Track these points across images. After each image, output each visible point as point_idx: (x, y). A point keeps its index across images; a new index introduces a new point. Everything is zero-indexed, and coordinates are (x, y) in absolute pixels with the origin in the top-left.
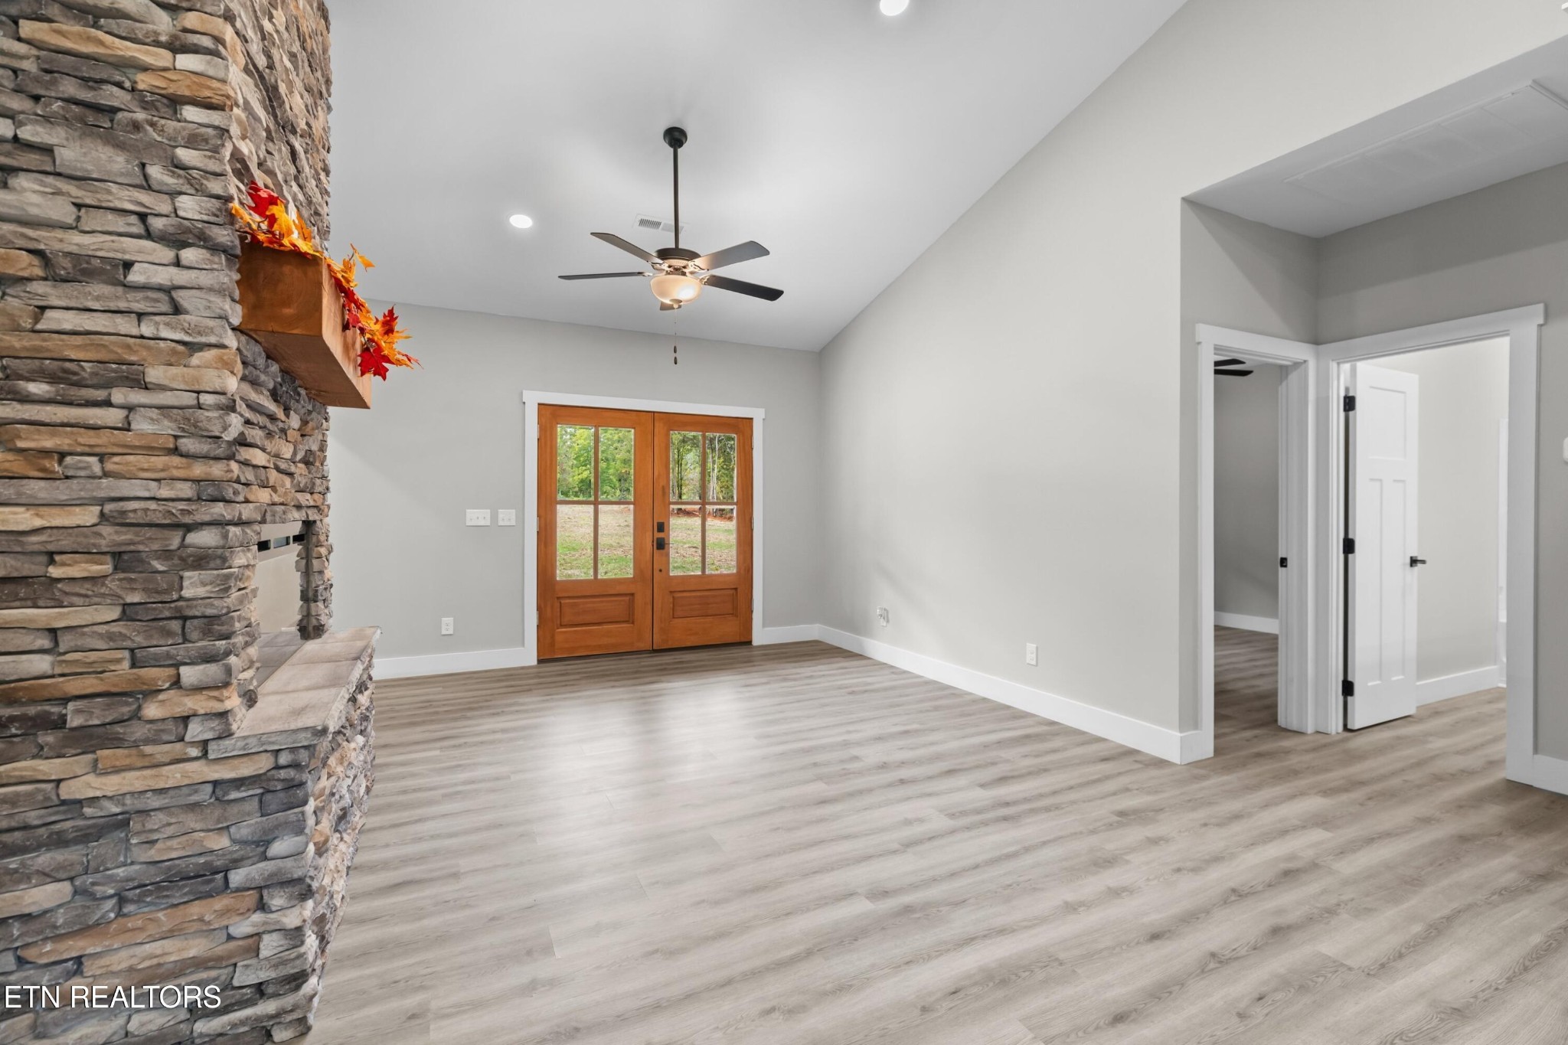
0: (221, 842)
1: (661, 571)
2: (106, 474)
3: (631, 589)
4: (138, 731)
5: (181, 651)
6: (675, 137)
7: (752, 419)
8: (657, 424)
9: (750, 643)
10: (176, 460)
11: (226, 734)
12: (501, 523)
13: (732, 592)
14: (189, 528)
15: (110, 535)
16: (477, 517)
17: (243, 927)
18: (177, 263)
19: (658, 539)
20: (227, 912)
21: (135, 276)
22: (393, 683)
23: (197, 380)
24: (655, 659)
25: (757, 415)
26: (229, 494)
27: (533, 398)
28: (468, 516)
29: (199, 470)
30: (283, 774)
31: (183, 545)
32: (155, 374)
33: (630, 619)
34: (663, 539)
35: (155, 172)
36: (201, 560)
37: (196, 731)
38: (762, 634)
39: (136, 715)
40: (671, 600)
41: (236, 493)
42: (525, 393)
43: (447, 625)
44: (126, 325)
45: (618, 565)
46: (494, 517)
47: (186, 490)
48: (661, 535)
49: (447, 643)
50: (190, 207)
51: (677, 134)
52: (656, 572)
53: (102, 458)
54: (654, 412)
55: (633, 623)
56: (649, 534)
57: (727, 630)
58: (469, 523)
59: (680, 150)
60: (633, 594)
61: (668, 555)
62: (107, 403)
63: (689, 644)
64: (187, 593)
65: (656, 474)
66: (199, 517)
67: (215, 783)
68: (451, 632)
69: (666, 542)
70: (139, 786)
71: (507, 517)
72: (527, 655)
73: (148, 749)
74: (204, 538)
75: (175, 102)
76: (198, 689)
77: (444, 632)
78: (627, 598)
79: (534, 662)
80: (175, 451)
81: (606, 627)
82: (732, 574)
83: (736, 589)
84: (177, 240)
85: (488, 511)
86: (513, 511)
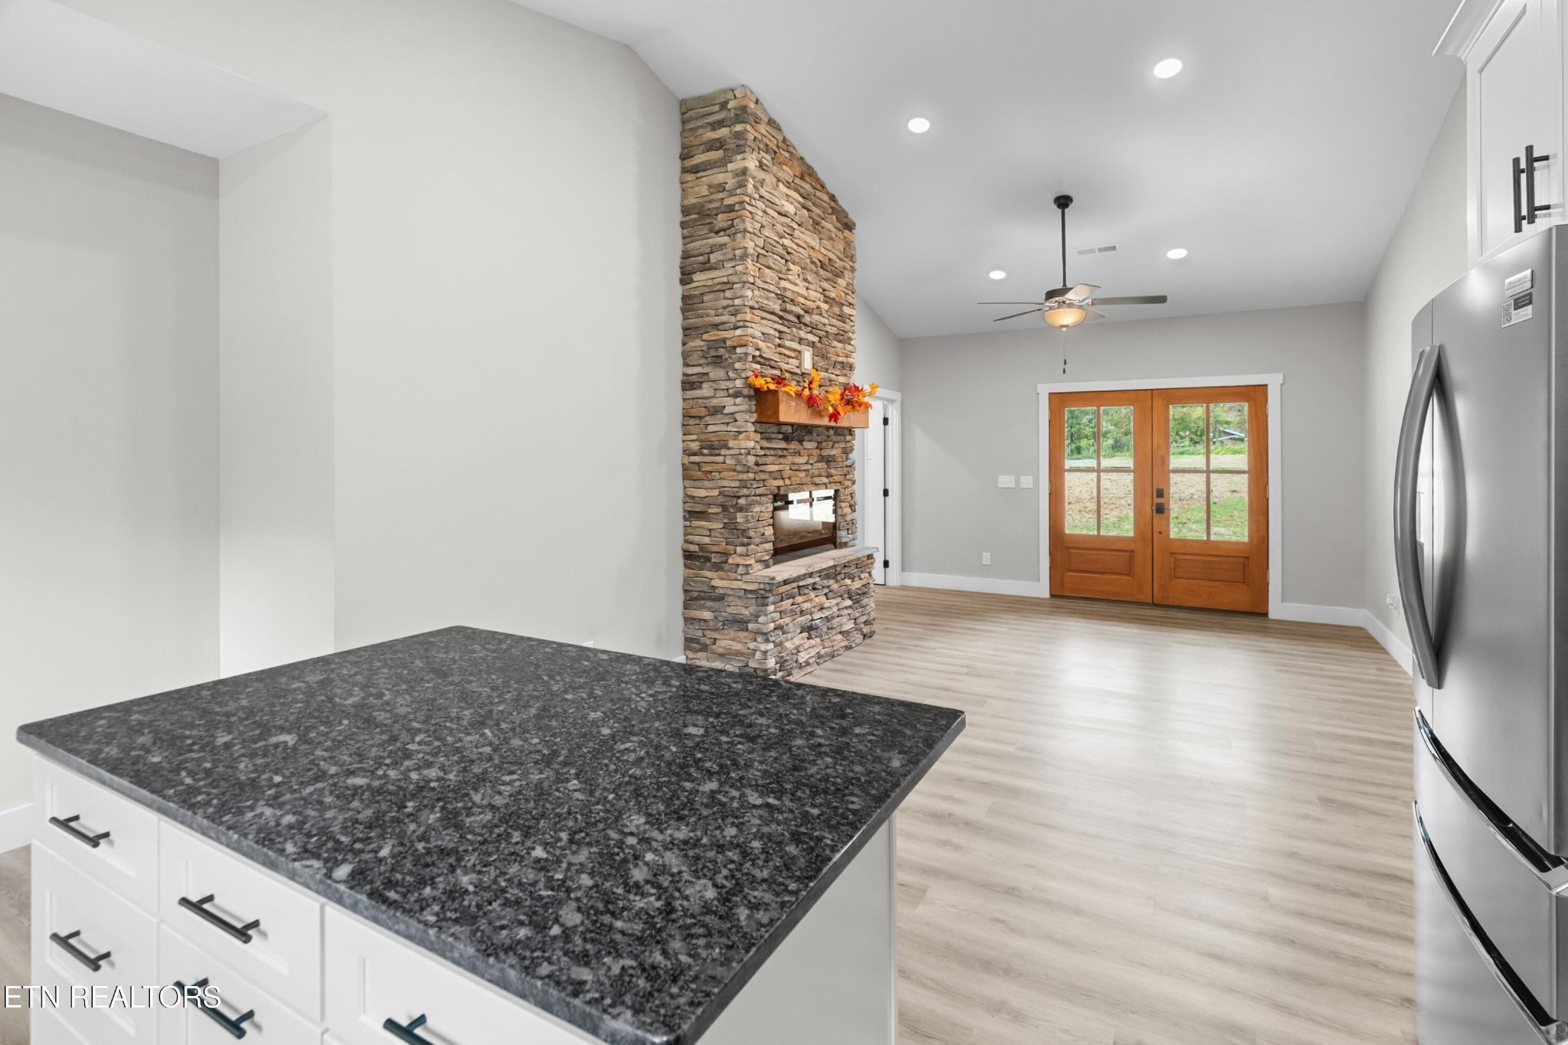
0: (746, 612)
1: (1160, 533)
2: (721, 479)
3: (1132, 547)
4: (727, 567)
5: (737, 541)
6: (1063, 202)
7: (1266, 385)
8: (1155, 401)
9: (1266, 615)
10: (735, 473)
11: (748, 573)
12: (1022, 486)
13: (1242, 560)
14: (739, 497)
15: (721, 499)
16: (1006, 481)
17: (752, 645)
18: (735, 404)
19: (1157, 504)
20: (746, 637)
21: (725, 411)
23: (739, 445)
24: (1153, 611)
25: (1274, 381)
26: (749, 485)
27: (1044, 390)
28: (1000, 481)
29: (741, 476)
30: (761, 592)
31: (737, 504)
32: (731, 444)
33: (1130, 572)
34: (1163, 504)
35: (731, 374)
36: (741, 509)
37: (741, 570)
38: (1278, 609)
39: (726, 562)
40: (1173, 560)
41: (751, 484)
42: (1039, 386)
43: (986, 558)
44: (724, 428)
45: (1121, 523)
46: (1018, 481)
47: (737, 484)
48: (1160, 500)
49: (985, 571)
50: (739, 383)
51: (1062, 201)
52: (1156, 534)
53: (720, 472)
54: (1152, 390)
55: (1133, 576)
56: (1149, 499)
57: (1238, 597)
58: (1000, 486)
59: (1066, 210)
60: (1133, 551)
61: (1168, 519)
62: (719, 455)
63: (1191, 604)
64: (738, 521)
65: (1155, 445)
66: (741, 494)
67: (745, 590)
68: (988, 563)
69: (1166, 506)
70: (727, 586)
71: (1027, 481)
72: (1041, 589)
73: (729, 574)
74: (742, 501)
75: (735, 348)
76: (741, 555)
77: (984, 563)
78: (1128, 554)
79: (1047, 595)
80: (735, 470)
81: (1108, 576)
82: (1243, 543)
83: (1247, 558)
84: (736, 395)
85: (1013, 477)
86: (1031, 477)
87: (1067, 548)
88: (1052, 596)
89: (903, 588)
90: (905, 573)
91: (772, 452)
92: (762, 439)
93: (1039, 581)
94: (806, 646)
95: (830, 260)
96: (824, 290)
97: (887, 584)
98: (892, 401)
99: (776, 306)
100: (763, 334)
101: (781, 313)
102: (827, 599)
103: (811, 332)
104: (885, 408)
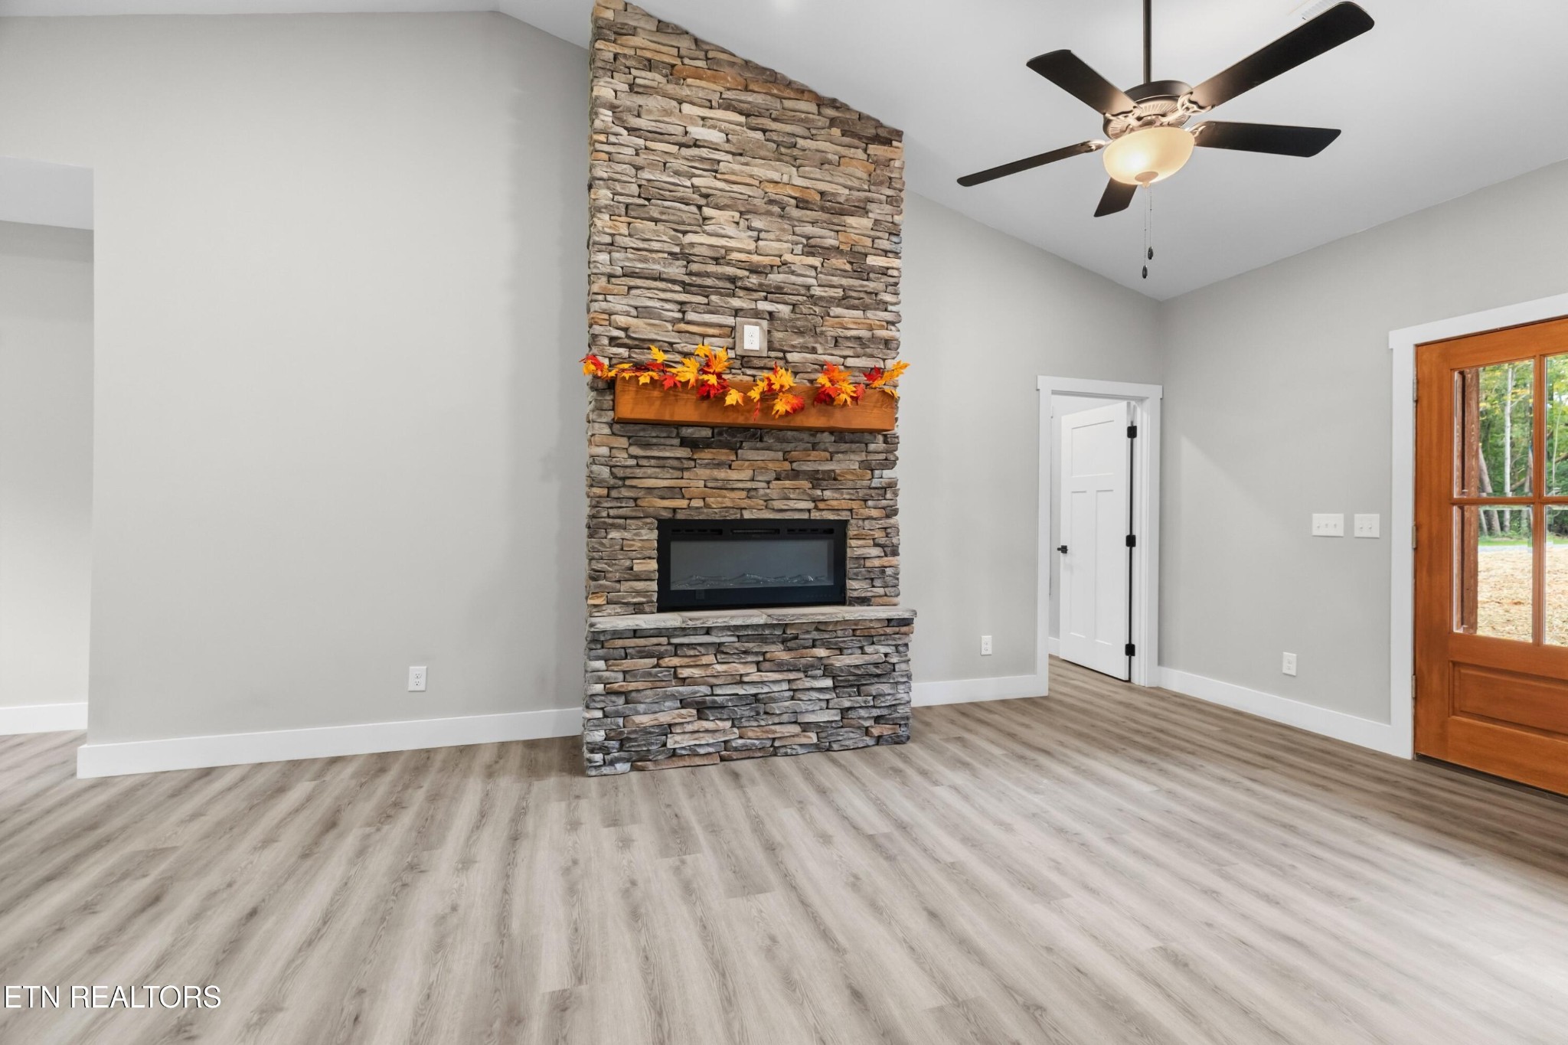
12: (1357, 534)
16: (1328, 523)
22: (1226, 714)
27: (1404, 340)
28: (1315, 522)
42: (1392, 335)
43: (1290, 662)
46: (1349, 524)
49: (1287, 685)
58: (1315, 532)
68: (1294, 673)
71: (1367, 526)
72: (1396, 739)
77: (1285, 671)
79: (1408, 753)
81: (1560, 742)
85: (1341, 516)
86: (1376, 517)
87: (1455, 664)
88: (1420, 757)
89: (1157, 693)
90: (1164, 669)
91: (653, 462)
92: (630, 445)
93: (1388, 720)
94: (689, 728)
95: (822, 194)
96: (808, 238)
97: (1135, 680)
98: (1141, 400)
99: (676, 270)
100: (636, 308)
101: (687, 279)
102: (759, 670)
103: (766, 299)
104: (1131, 412)
